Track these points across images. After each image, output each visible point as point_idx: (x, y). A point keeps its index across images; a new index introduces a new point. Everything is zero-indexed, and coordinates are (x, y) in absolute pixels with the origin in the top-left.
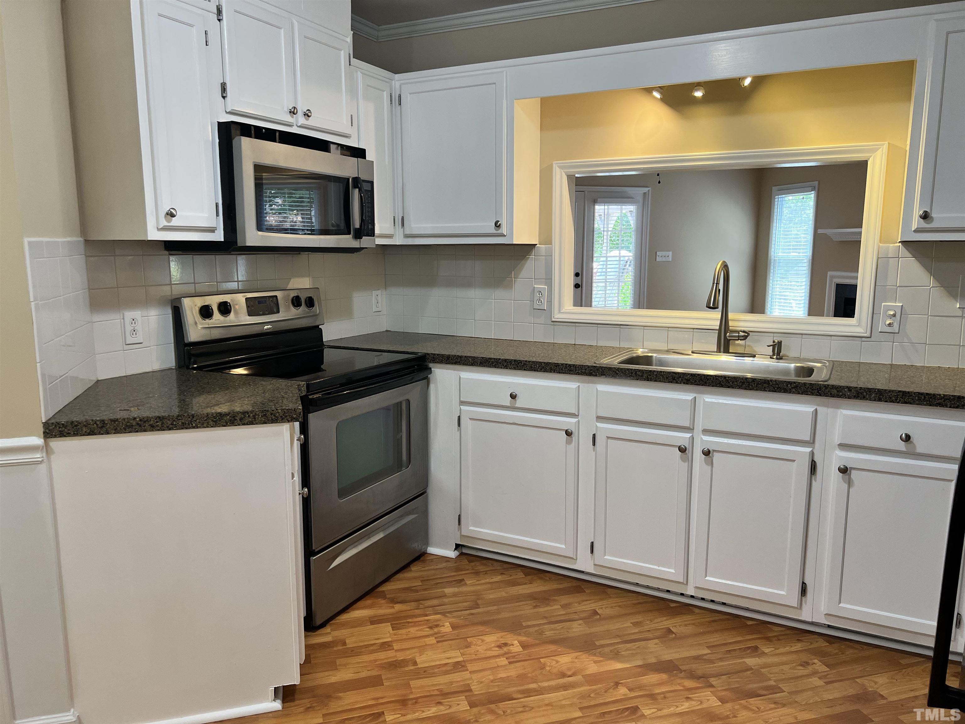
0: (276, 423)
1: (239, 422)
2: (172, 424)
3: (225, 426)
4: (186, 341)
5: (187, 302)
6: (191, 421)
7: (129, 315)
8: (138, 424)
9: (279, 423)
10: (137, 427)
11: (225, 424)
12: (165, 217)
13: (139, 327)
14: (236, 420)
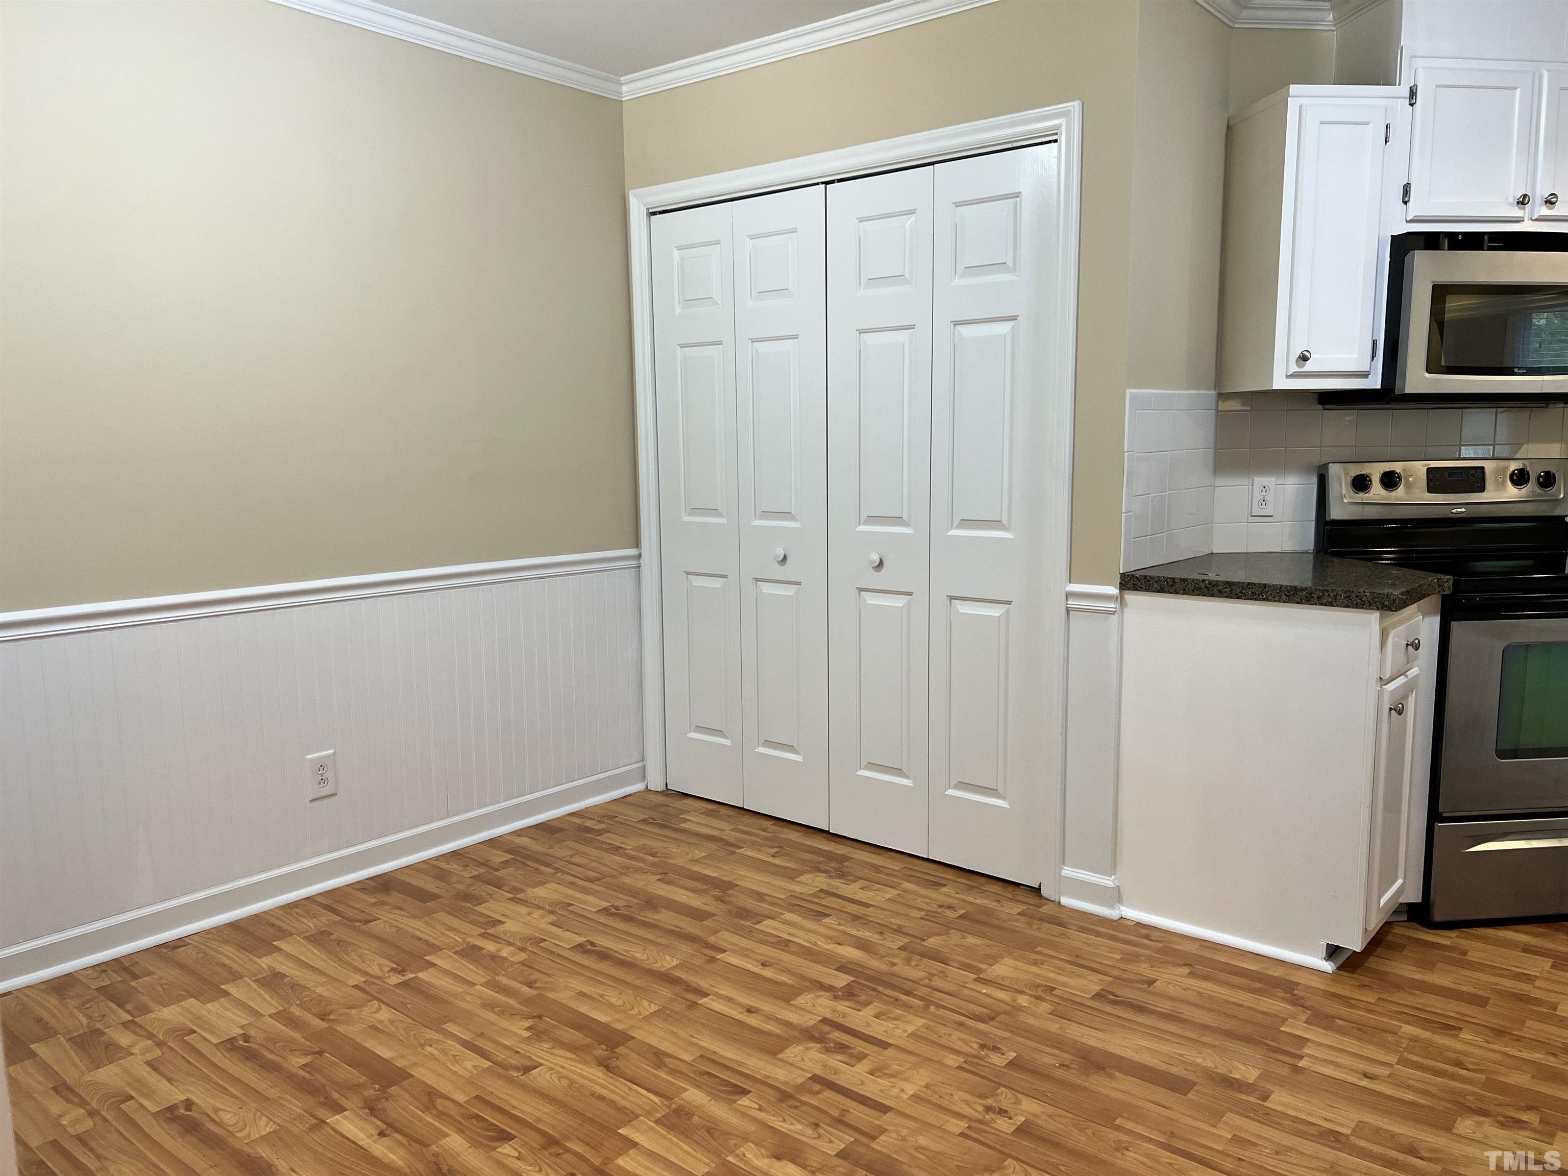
0: (1361, 608)
1: (1316, 600)
2: (1242, 593)
3: (1299, 603)
4: (1327, 519)
5: (1334, 470)
6: (1262, 592)
7: (1260, 481)
8: (1206, 587)
9: (1366, 609)
10: (1205, 590)
11: (1299, 600)
12: (1297, 361)
13: (1270, 497)
14: (1313, 597)
